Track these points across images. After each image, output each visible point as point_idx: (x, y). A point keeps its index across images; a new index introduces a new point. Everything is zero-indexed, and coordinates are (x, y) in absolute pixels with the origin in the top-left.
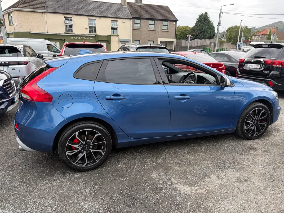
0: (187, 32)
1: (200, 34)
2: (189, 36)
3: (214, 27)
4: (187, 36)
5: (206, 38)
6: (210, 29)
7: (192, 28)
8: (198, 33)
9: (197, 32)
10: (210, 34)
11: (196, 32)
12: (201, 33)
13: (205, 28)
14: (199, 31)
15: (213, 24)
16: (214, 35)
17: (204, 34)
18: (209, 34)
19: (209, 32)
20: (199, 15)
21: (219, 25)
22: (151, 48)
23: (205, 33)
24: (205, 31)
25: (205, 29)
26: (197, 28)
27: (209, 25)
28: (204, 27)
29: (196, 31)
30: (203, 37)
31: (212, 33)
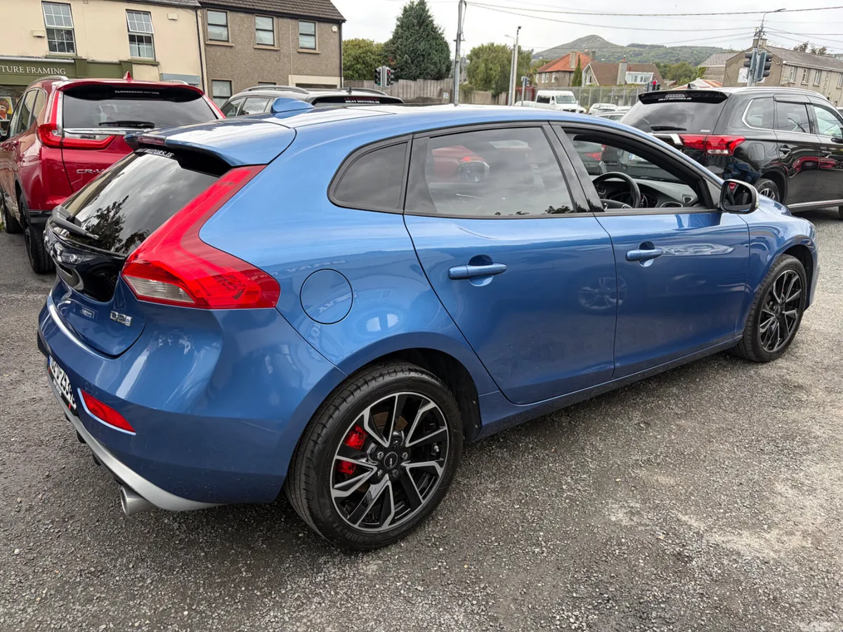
0: (373, 57)
1: (412, 66)
2: (384, 70)
3: (446, 44)
4: (378, 70)
5: (429, 77)
6: (437, 51)
7: (386, 44)
8: (406, 62)
9: (403, 58)
10: (439, 65)
11: (398, 57)
12: (412, 62)
13: (422, 46)
14: (406, 56)
15: (443, 36)
16: (448, 69)
17: (423, 66)
18: (435, 64)
19: (436, 59)
20: (403, 8)
21: (458, 41)
22: (357, 102)
23: (423, 61)
24: (423, 55)
25: (424, 50)
26: (400, 46)
27: (434, 38)
28: (420, 44)
29: (400, 55)
30: (420, 74)
31: (444, 63)
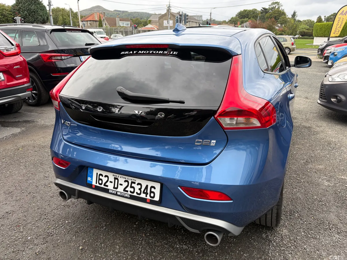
0: (7, 12)
1: (29, 17)
2: (18, 18)
3: (44, 6)
4: (14, 18)
5: (39, 22)
6: (41, 10)
7: (13, 6)
8: (26, 15)
9: (24, 13)
10: (43, 16)
11: (21, 12)
12: (29, 15)
13: (33, 7)
14: (26, 12)
15: (42, 3)
16: (48, 19)
17: (35, 17)
18: (41, 16)
19: (41, 14)
21: (50, 5)
23: (35, 15)
24: (34, 12)
25: (34, 9)
26: (21, 7)
27: (38, 4)
28: (32, 6)
29: (22, 11)
30: (34, 21)
31: (45, 16)
